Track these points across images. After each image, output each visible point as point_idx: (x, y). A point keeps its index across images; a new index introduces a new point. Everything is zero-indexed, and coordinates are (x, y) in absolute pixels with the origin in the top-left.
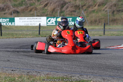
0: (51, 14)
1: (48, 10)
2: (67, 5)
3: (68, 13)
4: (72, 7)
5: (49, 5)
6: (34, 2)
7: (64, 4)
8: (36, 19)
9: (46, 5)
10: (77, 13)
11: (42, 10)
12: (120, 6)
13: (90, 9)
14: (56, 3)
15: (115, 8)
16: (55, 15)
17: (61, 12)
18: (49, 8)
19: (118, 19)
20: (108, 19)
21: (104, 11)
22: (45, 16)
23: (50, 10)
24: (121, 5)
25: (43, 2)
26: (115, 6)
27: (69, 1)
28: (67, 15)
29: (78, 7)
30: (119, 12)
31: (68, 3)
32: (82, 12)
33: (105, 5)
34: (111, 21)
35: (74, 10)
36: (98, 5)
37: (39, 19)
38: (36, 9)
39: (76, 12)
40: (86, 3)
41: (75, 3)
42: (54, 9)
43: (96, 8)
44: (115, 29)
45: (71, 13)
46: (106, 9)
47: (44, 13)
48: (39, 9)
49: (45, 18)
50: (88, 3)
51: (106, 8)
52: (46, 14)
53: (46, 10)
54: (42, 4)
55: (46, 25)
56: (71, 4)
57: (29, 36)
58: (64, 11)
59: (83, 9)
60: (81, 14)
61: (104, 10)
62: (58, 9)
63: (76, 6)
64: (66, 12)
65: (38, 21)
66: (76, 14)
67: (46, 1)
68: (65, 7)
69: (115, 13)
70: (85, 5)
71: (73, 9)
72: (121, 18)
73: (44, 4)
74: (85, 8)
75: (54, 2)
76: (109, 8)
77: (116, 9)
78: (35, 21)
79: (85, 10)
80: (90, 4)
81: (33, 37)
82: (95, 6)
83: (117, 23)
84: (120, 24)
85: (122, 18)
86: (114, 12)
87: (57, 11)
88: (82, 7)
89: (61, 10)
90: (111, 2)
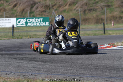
0: (20, 14)
1: (17, 11)
2: (37, 5)
3: (38, 13)
5: (18, 5)
6: (3, 2)
7: (34, 4)
8: (6, 20)
9: (15, 6)
10: (48, 13)
11: (11, 11)
12: (92, 5)
13: (61, 9)
14: (25, 3)
15: (86, 8)
16: (25, 16)
17: (31, 12)
18: (18, 9)
19: (90, 19)
22: (15, 17)
23: (20, 11)
25: (12, 2)
26: (87, 5)
27: (39, 1)
28: (37, 15)
29: (49, 7)
30: (91, 11)
31: (38, 3)
32: (53, 12)
33: (76, 4)
34: (83, 21)
35: (45, 10)
36: (69, 5)
37: (8, 20)
38: (5, 10)
39: (47, 12)
40: (56, 3)
41: (46, 3)
42: (23, 10)
43: (67, 7)
45: (41, 13)
46: (77, 9)
47: (13, 14)
48: (7, 9)
49: (15, 19)
50: (58, 3)
51: (77, 7)
52: (15, 15)
53: (15, 11)
54: (11, 5)
55: (16, 26)
56: (41, 4)
57: (5, 38)
58: (34, 11)
59: (53, 9)
60: (52, 14)
61: (75, 10)
62: (28, 9)
63: (46, 6)
64: (36, 12)
66: (46, 13)
67: (14, 2)
68: (35, 7)
69: (87, 12)
70: (55, 5)
71: (43, 9)
73: (13, 4)
74: (55, 7)
75: (24, 2)
76: (80, 8)
77: (88, 8)
78: (4, 23)
79: (56, 10)
80: (61, 3)
81: (9, 39)
82: (66, 5)
83: (89, 22)
84: (92, 23)
85: (93, 17)
86: (85, 11)
87: (26, 11)
88: (53, 6)
89: (31, 11)
90: (82, 1)
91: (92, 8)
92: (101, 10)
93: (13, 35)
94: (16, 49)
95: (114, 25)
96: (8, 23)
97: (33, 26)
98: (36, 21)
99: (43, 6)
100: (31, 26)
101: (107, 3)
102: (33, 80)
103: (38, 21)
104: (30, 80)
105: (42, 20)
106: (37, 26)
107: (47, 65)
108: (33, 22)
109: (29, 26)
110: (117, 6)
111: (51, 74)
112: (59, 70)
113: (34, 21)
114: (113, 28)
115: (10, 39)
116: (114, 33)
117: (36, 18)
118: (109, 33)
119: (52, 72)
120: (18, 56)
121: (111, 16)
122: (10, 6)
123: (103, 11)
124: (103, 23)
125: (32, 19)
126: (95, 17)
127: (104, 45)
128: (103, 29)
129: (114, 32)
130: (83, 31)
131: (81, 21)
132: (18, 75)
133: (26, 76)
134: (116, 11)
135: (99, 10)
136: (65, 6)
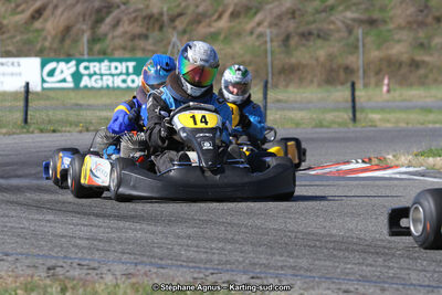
0: (55, 46)
1: (44, 33)
2: (115, 13)
3: (119, 42)
4: (135, 19)
5: (47, 12)
7: (105, 10)
8: (2, 64)
9: (39, 13)
10: (154, 44)
11: (22, 33)
12: (311, 19)
13: (202, 30)
14: (74, 5)
15: (291, 26)
16: (72, 52)
17: (94, 40)
18: (49, 26)
19: (305, 66)
20: (266, 65)
21: (254, 36)
22: (36, 56)
23: (53, 33)
24: (313, 15)
26: (294, 18)
28: (114, 50)
29: (157, 20)
30: (308, 40)
31: (119, 7)
32: (174, 39)
33: (256, 13)
34: (280, 73)
35: (143, 30)
36: (232, 14)
37: (13, 64)
39: (151, 41)
40: (187, 7)
41: (147, 7)
42: (68, 29)
43: (223, 23)
44: (296, 101)
45: (130, 44)
46: (260, 29)
48: (10, 27)
49: (36, 62)
50: (192, 8)
51: (259, 24)
52: (38, 47)
53: (36, 34)
54: (23, 12)
55: (39, 89)
56: (131, 10)
58: (106, 35)
59: (175, 28)
60: (170, 48)
61: (252, 33)
62: (84, 27)
63: (150, 17)
64: (113, 38)
65: (8, 74)
66: (148, 45)
68: (109, 20)
69: (293, 41)
70: (180, 15)
71: (138, 29)
72: (314, 62)
73: (29, 8)
74: (180, 24)
75: (69, 2)
76: (270, 26)
77: (298, 28)
79: (184, 32)
80: (201, 9)
82: (220, 17)
83: (300, 80)
84: (312, 82)
85: (317, 60)
86: (287, 38)
87: (78, 34)
88: (172, 19)
89: (93, 33)
90: (277, 3)
91: (313, 26)
92: (346, 34)
93: (26, 121)
94: (33, 172)
95: (388, 91)
96: (12, 74)
97: (102, 88)
98: (113, 71)
99: (139, 19)
100: (93, 88)
101: (367, 10)
102: (81, 284)
103: (118, 71)
104: (69, 285)
105: (134, 67)
106: (114, 89)
107: (135, 230)
108: (102, 75)
109: (86, 87)
110: (403, 24)
111: (151, 264)
112: (180, 250)
113: (103, 72)
114: (388, 101)
115: (14, 133)
116: (388, 121)
117: (111, 61)
118: (371, 121)
119: (152, 257)
120: (36, 196)
121: (381, 60)
122: (19, 13)
123: (352, 39)
124: (349, 84)
125: (97, 64)
126: (322, 59)
127: (348, 162)
128: (350, 104)
129: (388, 116)
130: (278, 109)
131: (273, 74)
132: (28, 266)
133: (58, 269)
134: (399, 41)
135: (337, 35)
136: (216, 20)
